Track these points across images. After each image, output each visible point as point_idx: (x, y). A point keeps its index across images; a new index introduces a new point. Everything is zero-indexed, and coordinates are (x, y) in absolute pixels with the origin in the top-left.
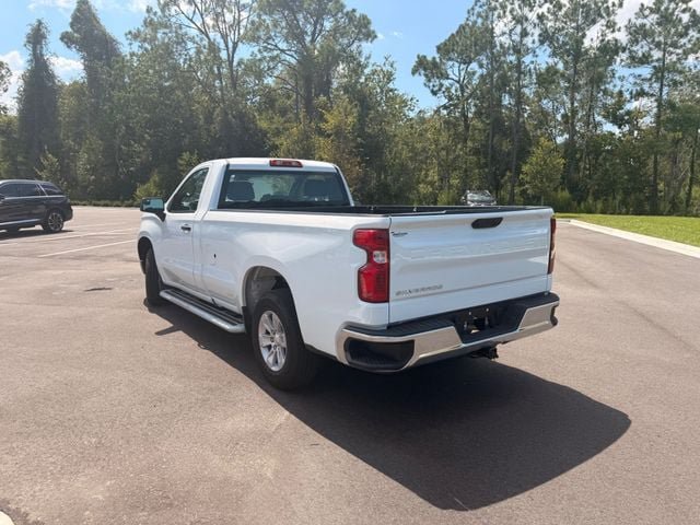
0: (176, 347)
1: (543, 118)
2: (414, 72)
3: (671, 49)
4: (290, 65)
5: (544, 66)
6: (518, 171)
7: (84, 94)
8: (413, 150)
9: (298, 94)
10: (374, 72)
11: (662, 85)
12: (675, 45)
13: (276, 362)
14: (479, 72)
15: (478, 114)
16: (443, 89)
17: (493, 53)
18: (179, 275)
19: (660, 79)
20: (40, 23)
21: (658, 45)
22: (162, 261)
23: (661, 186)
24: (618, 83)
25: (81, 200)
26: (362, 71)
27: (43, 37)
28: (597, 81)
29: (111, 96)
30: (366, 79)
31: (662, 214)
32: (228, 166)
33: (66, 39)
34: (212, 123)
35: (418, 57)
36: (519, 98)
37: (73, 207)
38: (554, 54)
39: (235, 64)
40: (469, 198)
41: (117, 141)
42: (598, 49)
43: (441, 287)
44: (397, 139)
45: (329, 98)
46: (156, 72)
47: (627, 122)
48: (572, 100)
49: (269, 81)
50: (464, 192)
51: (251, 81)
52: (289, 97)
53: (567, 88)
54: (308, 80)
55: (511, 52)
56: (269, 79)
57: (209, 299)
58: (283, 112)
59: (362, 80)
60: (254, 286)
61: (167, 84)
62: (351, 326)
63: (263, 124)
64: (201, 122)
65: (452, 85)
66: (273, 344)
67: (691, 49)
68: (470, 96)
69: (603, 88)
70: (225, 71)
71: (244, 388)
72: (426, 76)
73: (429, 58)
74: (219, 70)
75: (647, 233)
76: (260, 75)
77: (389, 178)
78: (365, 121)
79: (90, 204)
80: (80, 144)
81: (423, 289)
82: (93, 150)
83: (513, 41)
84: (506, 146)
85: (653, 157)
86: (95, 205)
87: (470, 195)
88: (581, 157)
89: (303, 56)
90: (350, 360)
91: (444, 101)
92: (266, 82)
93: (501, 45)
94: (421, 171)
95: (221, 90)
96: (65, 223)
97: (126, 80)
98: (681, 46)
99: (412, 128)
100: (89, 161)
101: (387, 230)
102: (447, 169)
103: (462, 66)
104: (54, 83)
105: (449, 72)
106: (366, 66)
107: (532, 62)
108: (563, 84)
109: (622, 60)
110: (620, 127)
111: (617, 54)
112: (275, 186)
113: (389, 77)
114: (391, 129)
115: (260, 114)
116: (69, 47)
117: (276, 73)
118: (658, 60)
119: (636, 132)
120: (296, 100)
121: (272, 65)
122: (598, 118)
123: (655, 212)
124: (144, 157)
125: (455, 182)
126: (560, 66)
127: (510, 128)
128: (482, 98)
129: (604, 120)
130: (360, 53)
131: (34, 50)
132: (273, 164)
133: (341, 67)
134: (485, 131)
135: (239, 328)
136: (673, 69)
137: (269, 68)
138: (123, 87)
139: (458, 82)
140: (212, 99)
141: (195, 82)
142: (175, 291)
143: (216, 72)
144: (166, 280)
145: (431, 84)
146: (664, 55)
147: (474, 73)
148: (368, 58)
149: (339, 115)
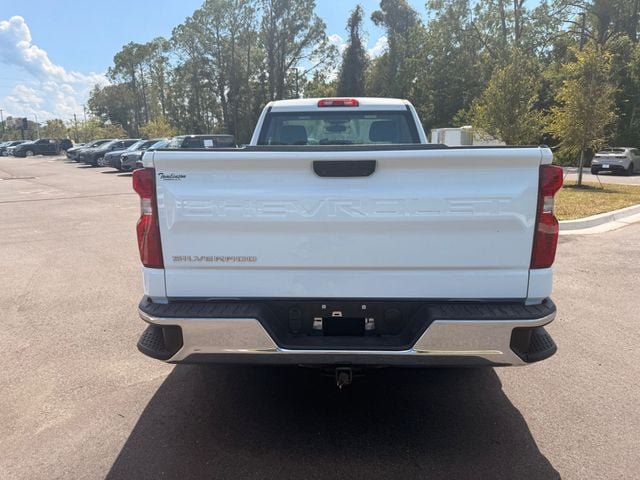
7: (386, 64)
20: (358, 8)
27: (359, 19)
29: (404, 63)
33: (376, 18)
51: (542, 30)
61: (457, 46)
97: (421, 46)
104: (364, 57)
116: (376, 24)
131: (352, 30)
132: (321, 104)
138: (415, 53)
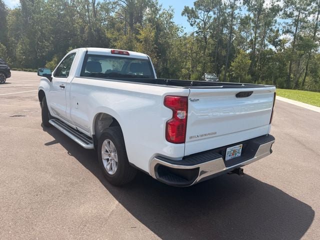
0: (55, 154)
1: (241, 41)
2: (183, 14)
3: (303, 11)
4: (123, 7)
5: (244, 16)
6: (229, 65)
7: (20, 15)
8: (180, 52)
9: (126, 21)
10: (163, 13)
11: (297, 29)
12: (305, 9)
13: (111, 169)
14: (213, 16)
15: (212, 37)
16: (196, 23)
17: (220, 8)
18: (59, 112)
19: (296, 25)
21: (297, 9)
22: (50, 104)
23: (292, 76)
24: (277, 26)
25: (18, 68)
26: (158, 12)
28: (268, 24)
29: (33, 17)
30: (160, 16)
31: (291, 89)
32: (87, 52)
34: (84, 33)
35: (185, 7)
36: (231, 30)
37: (11, 71)
38: (249, 10)
39: (96, 5)
40: (206, 77)
41: (36, 39)
42: (270, 9)
43: (215, 133)
44: (173, 47)
45: (141, 24)
46: (56, 6)
47: (279, 45)
48: (256, 33)
49: (113, 14)
50: (203, 74)
51: (104, 14)
52: (122, 23)
53: (253, 27)
54: (132, 15)
55: (229, 7)
56: (113, 13)
57: (74, 127)
58: (119, 30)
59: (158, 16)
60: (99, 123)
61: (62, 12)
62: (160, 157)
63: (109, 35)
64: (78, 33)
65: (200, 22)
66: (110, 158)
67: (312, 12)
68: (209, 28)
69: (270, 28)
70: (91, 8)
71: (92, 183)
72: (188, 17)
73: (190, 8)
74: (88, 7)
75: (289, 97)
76: (108, 11)
77: (168, 65)
78: (158, 36)
79: (22, 70)
80: (18, 40)
81: (205, 135)
82: (24, 43)
83: (231, 3)
84: (224, 53)
85: (290, 62)
86: (25, 71)
87: (206, 76)
88: (257, 60)
89: (130, 3)
90: (158, 177)
91: (196, 29)
92: (111, 15)
93: (225, 4)
94: (183, 62)
95: (89, 17)
96: (7, 79)
97: (41, 9)
98: (308, 10)
99: (181, 41)
100: (22, 49)
101: (187, 97)
102: (196, 62)
103: (206, 13)
104: (4, 8)
105: (199, 15)
106: (160, 10)
107: (238, 13)
108: (252, 25)
109: (280, 15)
110: (276, 47)
111: (278, 12)
112: (113, 66)
113: (171, 16)
114: (170, 41)
115: (107, 30)
117: (116, 10)
118: (296, 16)
119: (283, 50)
120: (126, 25)
121: (114, 6)
122: (266, 42)
123: (288, 88)
124: (50, 49)
125: (199, 69)
126: (252, 16)
127: (226, 44)
128: (214, 29)
129: (269, 43)
130: (157, 3)
132: (113, 52)
133: (148, 9)
134: (214, 45)
135: (90, 146)
136: (303, 20)
137: (113, 8)
138: (39, 12)
139: (203, 21)
140: (84, 21)
141: (76, 13)
142: (57, 120)
143: (87, 8)
144: (52, 114)
145: (190, 21)
146: (299, 14)
147: (211, 17)
148: (161, 6)
149: (147, 32)
